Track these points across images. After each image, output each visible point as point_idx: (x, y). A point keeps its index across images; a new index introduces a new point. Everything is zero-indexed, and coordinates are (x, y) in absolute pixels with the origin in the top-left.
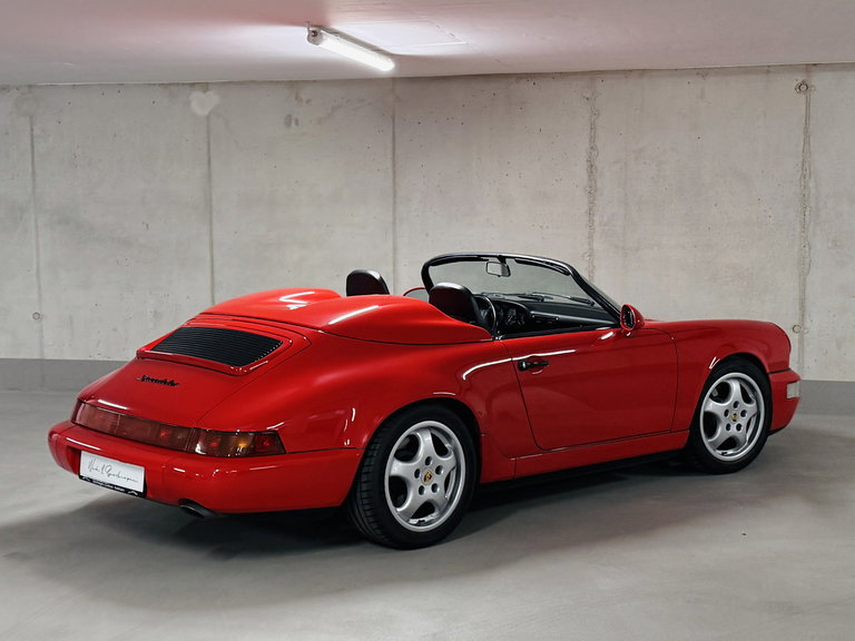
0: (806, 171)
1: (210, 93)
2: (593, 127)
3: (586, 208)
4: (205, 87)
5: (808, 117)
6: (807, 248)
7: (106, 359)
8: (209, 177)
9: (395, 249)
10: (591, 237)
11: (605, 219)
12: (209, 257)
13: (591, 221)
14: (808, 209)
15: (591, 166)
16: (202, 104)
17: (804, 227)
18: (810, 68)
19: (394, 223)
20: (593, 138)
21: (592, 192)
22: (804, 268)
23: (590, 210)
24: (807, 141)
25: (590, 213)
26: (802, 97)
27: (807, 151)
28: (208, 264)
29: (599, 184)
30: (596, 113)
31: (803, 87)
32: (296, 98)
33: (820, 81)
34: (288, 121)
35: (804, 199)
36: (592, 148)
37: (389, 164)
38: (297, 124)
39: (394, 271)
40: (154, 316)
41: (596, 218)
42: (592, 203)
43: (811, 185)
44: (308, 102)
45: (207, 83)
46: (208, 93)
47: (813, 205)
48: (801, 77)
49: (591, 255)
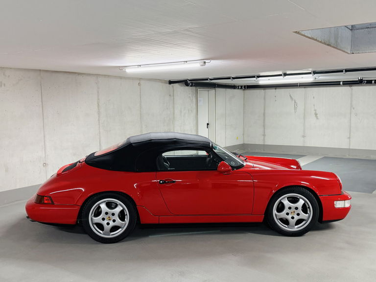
2: (98, 92)
10: (99, 127)
11: (102, 122)
13: (99, 122)
15: (98, 105)
18: (140, 79)
20: (98, 96)
21: (99, 113)
23: (99, 119)
24: (140, 98)
27: (141, 102)
29: (100, 111)
30: (98, 88)
31: (139, 84)
33: (142, 82)
36: (98, 99)
41: (100, 122)
42: (99, 116)
48: (139, 82)
49: (100, 133)
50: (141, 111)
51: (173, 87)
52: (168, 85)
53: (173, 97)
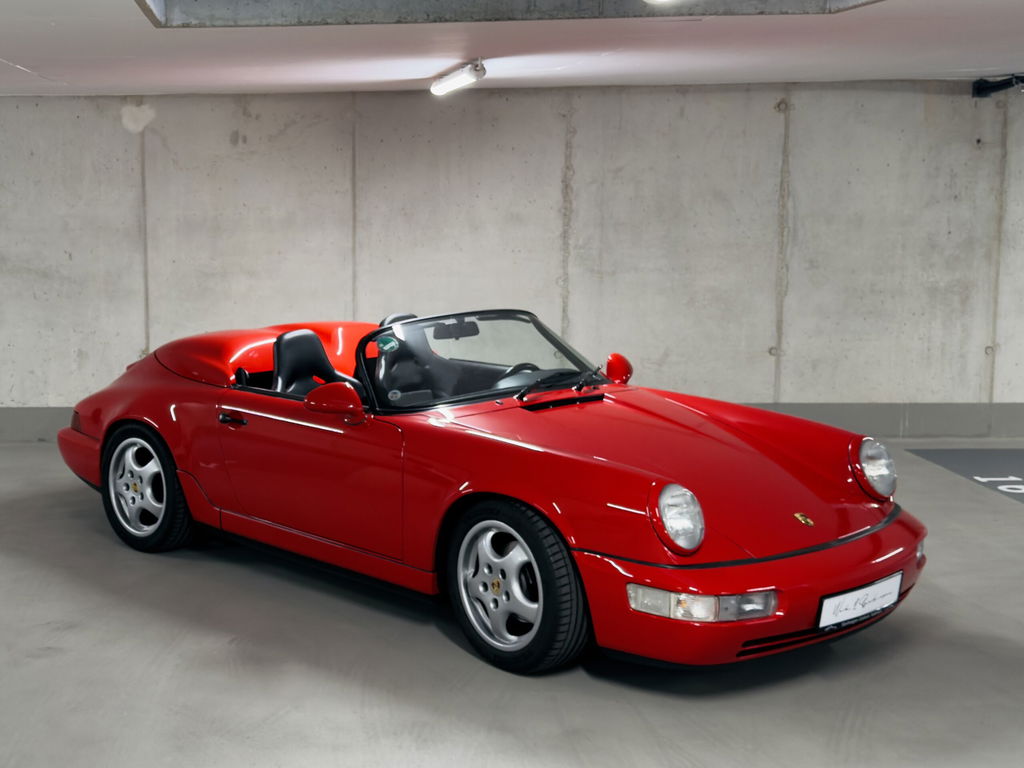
0: (784, 190)
1: (145, 107)
2: (568, 145)
3: (561, 229)
4: (139, 100)
5: (786, 136)
6: (784, 270)
7: (20, 405)
8: (143, 199)
9: (355, 277)
10: (565, 261)
11: (581, 242)
12: (142, 289)
13: (566, 245)
14: (786, 230)
15: (566, 187)
16: (135, 119)
17: (782, 247)
18: (790, 86)
19: (354, 249)
20: (568, 157)
21: (567, 214)
22: (781, 291)
23: (565, 232)
24: (785, 161)
25: (565, 235)
26: (782, 116)
27: (785, 172)
28: (141, 297)
29: (574, 204)
30: (572, 131)
31: (783, 106)
32: (244, 114)
33: (798, 99)
34: (235, 138)
35: (782, 220)
36: (567, 168)
37: (348, 185)
38: (245, 140)
39: (354, 300)
40: (78, 356)
41: (571, 242)
42: (567, 224)
43: (790, 204)
44: (257, 117)
45: (142, 96)
46: (143, 107)
47: (791, 225)
48: (779, 96)
49: (566, 280)
50: (784, 206)
51: (1002, 106)
52: (968, 101)
53: (998, 151)
